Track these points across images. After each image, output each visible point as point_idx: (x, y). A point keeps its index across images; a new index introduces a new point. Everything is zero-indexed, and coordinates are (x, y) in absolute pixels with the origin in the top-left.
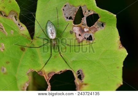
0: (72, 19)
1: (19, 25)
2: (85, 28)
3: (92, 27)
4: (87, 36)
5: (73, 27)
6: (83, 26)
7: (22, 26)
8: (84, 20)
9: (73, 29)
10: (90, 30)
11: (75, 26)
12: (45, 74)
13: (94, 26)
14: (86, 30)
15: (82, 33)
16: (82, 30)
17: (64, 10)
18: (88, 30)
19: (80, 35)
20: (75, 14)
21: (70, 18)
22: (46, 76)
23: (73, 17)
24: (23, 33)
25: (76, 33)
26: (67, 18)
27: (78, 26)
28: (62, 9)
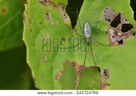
0: (110, 22)
1: (65, 15)
2: (119, 32)
3: (125, 33)
4: (119, 40)
5: (109, 29)
6: (118, 30)
7: (66, 17)
8: (120, 26)
9: (109, 30)
10: (123, 35)
11: (111, 28)
12: (77, 66)
13: (127, 33)
14: (119, 34)
15: (115, 36)
16: (116, 33)
17: (105, 12)
18: (121, 34)
19: (113, 37)
20: (114, 18)
21: (109, 20)
22: (77, 68)
23: (112, 20)
24: (67, 24)
25: (110, 35)
26: (106, 19)
27: (113, 29)
28: (104, 11)
